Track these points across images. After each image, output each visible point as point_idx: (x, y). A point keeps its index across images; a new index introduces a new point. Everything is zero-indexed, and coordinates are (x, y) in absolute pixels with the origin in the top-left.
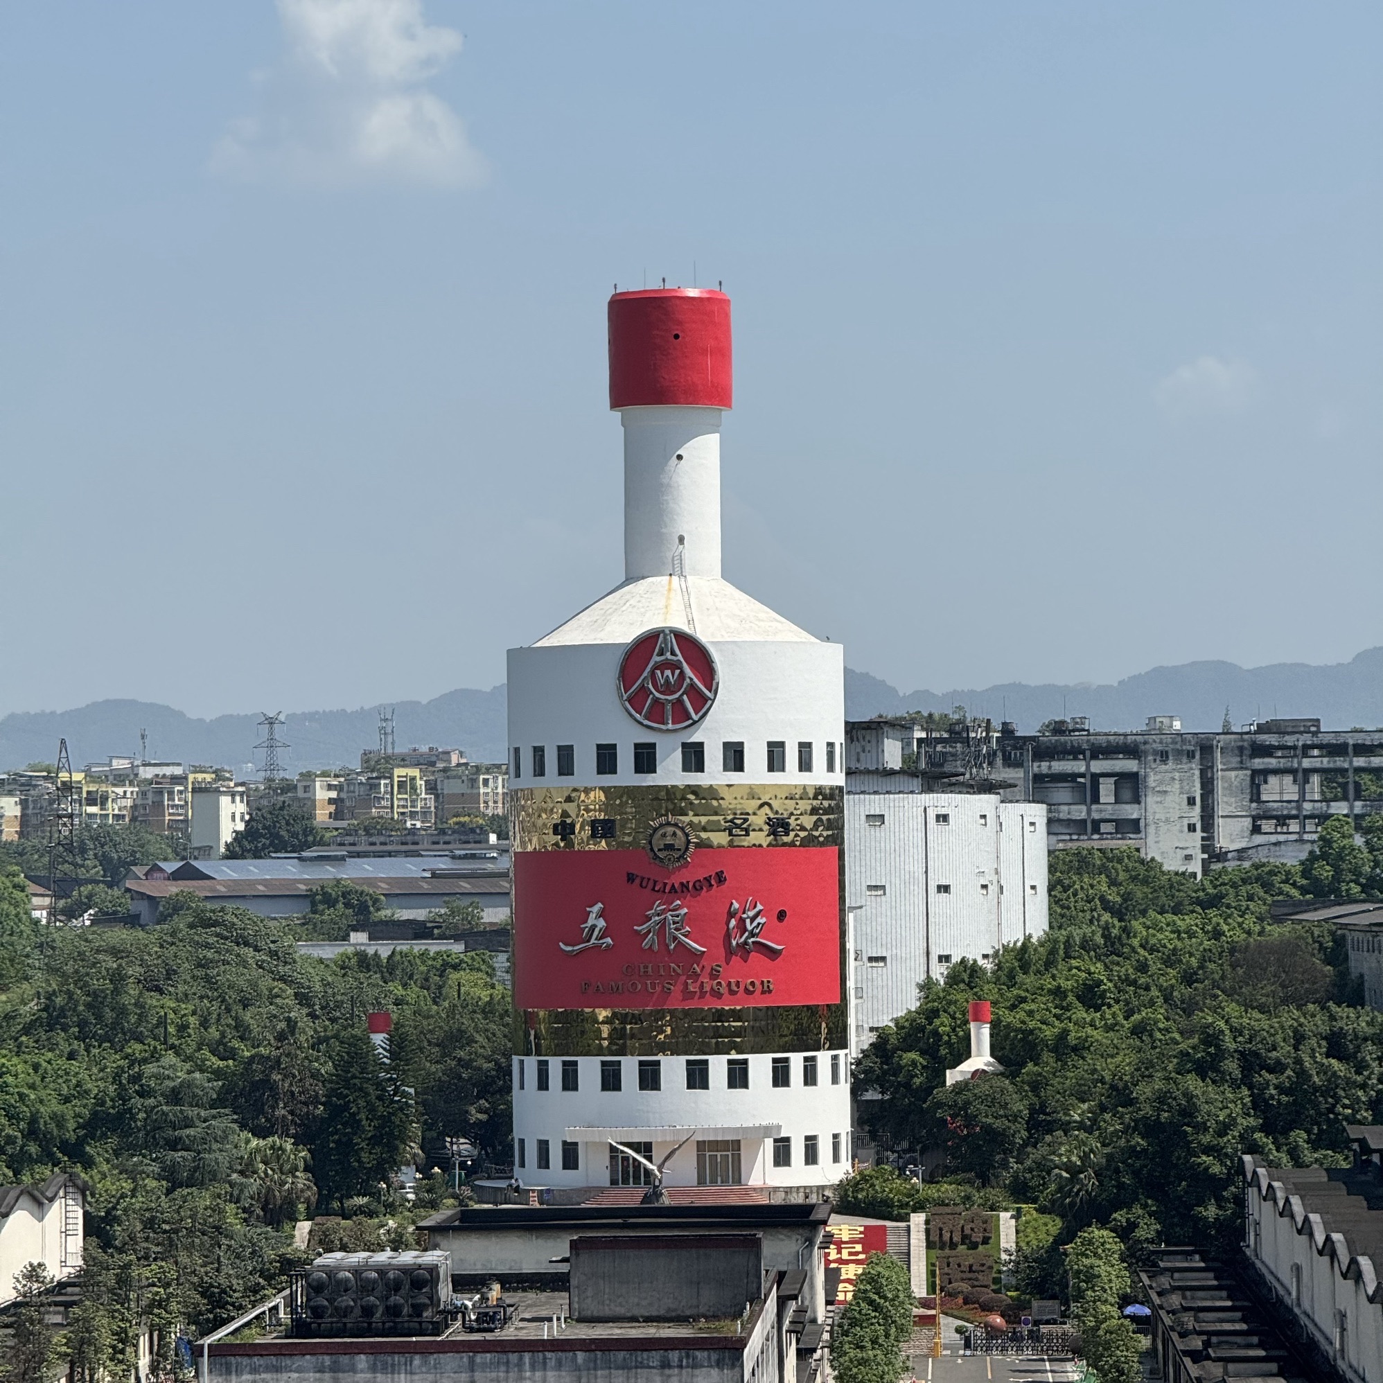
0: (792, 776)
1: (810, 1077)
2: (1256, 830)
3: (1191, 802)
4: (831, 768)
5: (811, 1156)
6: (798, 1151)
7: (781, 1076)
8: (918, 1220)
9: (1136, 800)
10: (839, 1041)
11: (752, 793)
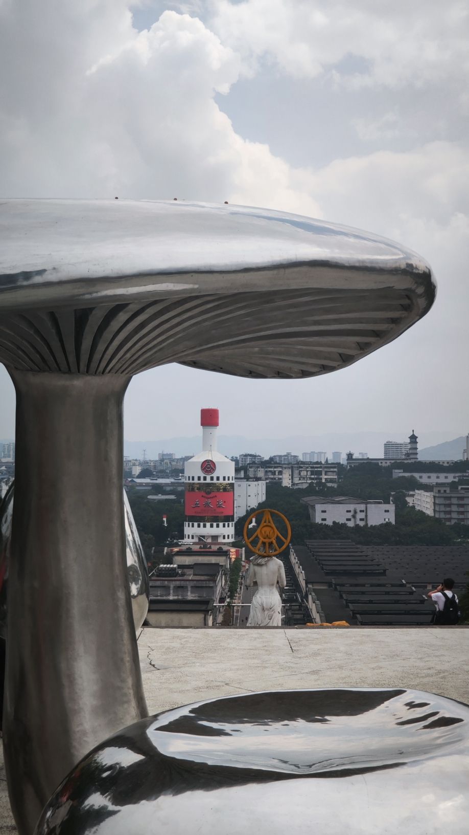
0: (227, 481)
1: (228, 526)
2: (300, 480)
3: (290, 475)
4: (232, 480)
5: (228, 538)
6: (226, 537)
7: (224, 526)
8: (244, 549)
9: (281, 475)
10: (233, 520)
11: (221, 484)
